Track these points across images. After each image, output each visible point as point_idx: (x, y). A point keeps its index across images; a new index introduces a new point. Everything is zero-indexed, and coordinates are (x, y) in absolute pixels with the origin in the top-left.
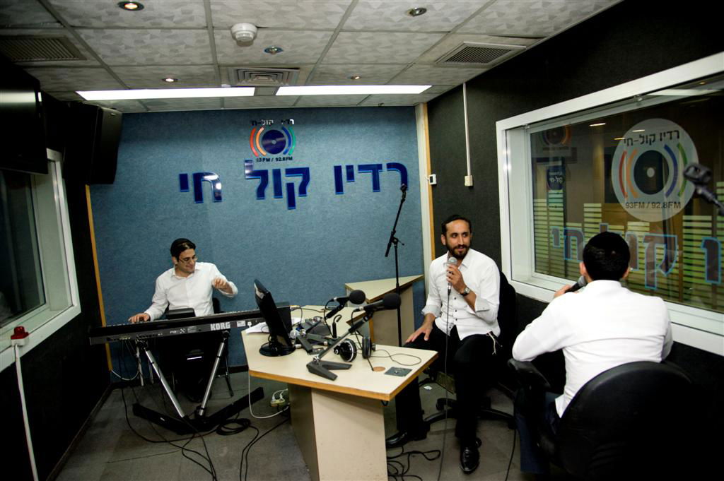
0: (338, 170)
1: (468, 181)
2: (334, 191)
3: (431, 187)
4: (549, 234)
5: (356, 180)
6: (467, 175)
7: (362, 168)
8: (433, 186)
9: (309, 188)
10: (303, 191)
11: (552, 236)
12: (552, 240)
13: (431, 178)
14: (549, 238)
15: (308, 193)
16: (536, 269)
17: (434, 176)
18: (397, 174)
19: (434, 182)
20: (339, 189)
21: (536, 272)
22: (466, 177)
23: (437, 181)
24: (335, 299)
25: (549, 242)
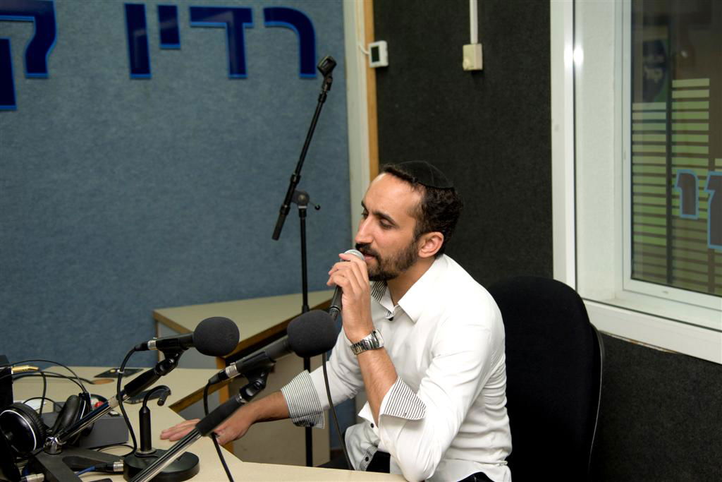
0: (135, 16)
1: (472, 57)
2: (126, 71)
3: (373, 74)
4: (669, 186)
5: (183, 44)
6: (468, 42)
7: (199, 14)
8: (380, 71)
9: (54, 58)
10: (36, 63)
11: (677, 191)
12: (678, 202)
13: (375, 52)
14: (670, 196)
15: (51, 71)
16: (633, 272)
17: (382, 46)
18: (289, 37)
19: (383, 61)
20: (140, 65)
21: (633, 278)
22: (466, 48)
23: (390, 58)
24: (152, 342)
25: (669, 206)
